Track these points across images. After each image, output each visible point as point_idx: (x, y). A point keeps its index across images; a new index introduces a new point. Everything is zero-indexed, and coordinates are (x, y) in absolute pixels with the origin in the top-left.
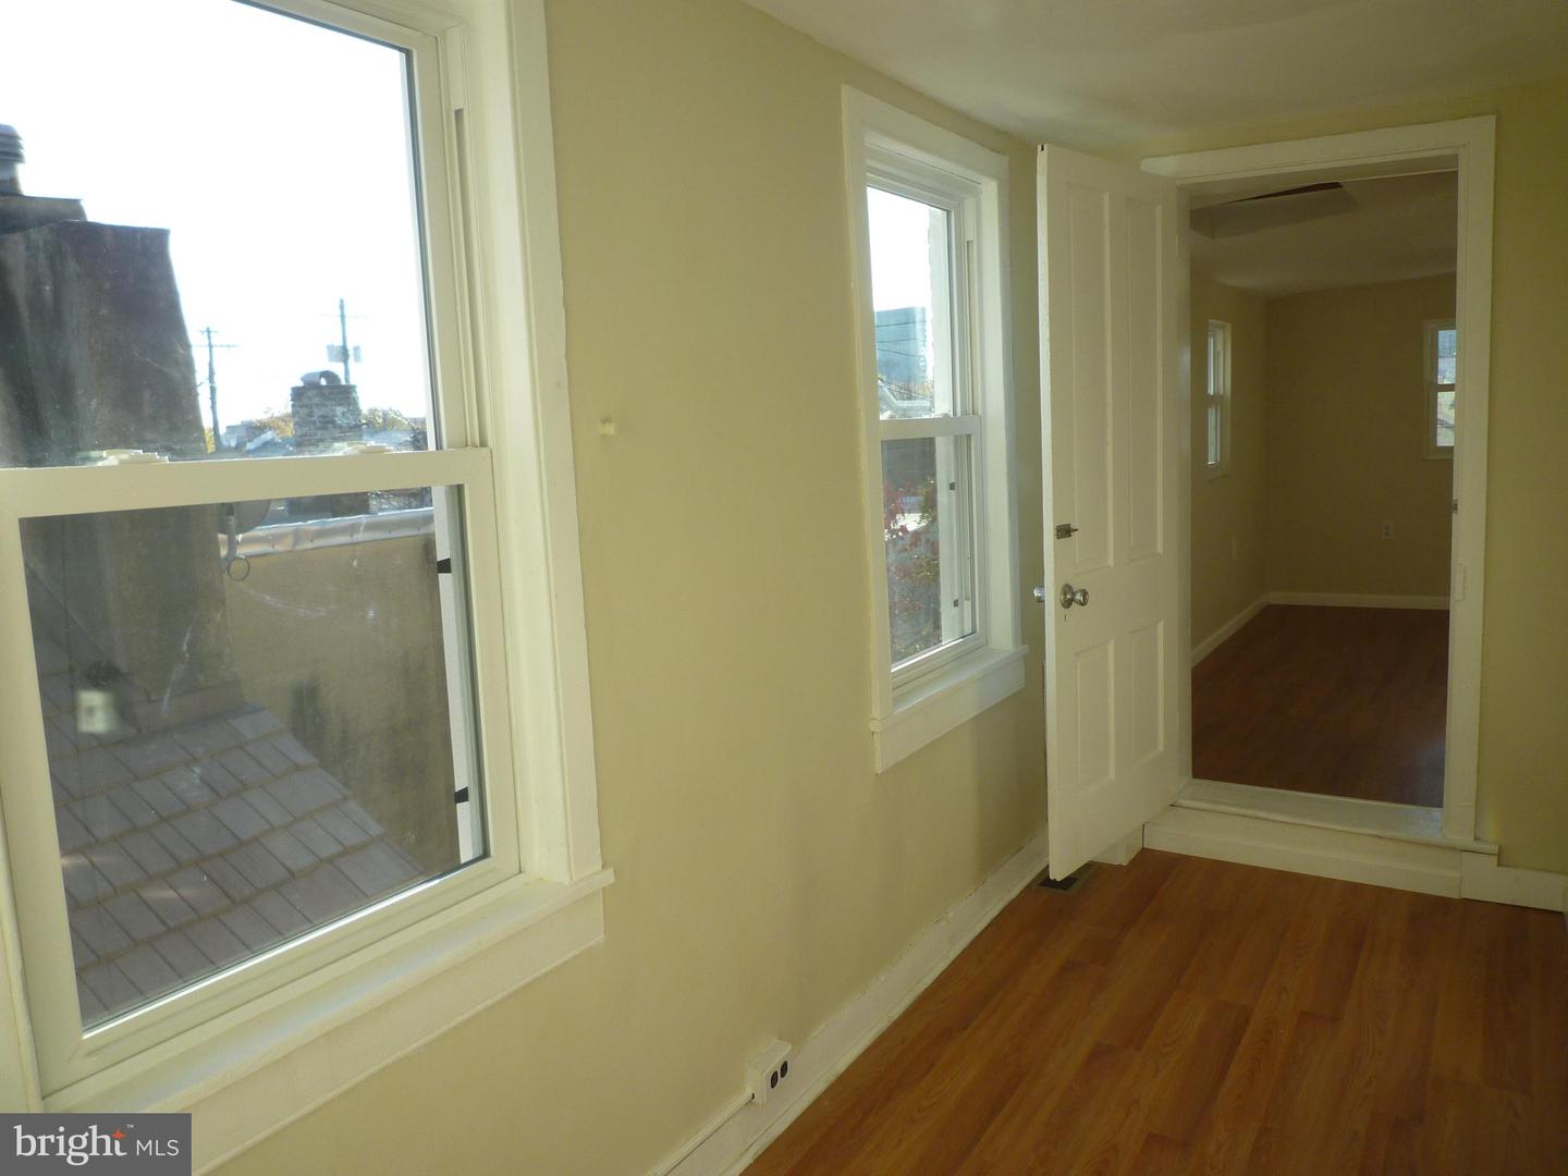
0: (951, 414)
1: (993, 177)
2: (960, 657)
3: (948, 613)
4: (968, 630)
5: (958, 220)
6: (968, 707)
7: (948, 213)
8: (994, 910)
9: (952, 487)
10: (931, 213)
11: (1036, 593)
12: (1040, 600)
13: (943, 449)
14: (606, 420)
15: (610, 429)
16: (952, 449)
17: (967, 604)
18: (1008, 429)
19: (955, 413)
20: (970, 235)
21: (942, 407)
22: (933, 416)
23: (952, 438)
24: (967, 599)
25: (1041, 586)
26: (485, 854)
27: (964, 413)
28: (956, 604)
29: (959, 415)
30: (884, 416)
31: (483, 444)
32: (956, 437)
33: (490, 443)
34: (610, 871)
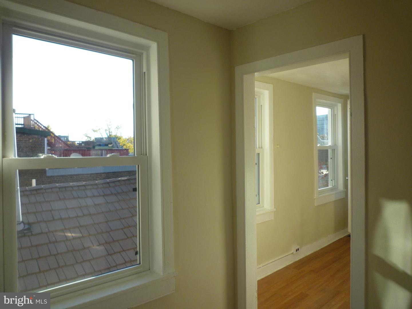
0: (331, 145)
1: (340, 103)
2: (332, 190)
3: (330, 182)
4: (334, 185)
5: (333, 110)
6: (333, 198)
7: (332, 109)
8: (337, 239)
9: (331, 158)
10: (329, 110)
11: (347, 178)
12: (348, 180)
13: (330, 152)
14: (278, 145)
15: (278, 146)
16: (331, 151)
17: (334, 181)
18: (342, 148)
19: (332, 145)
20: (336, 113)
21: (330, 144)
22: (328, 145)
23: (331, 150)
24: (334, 179)
25: (348, 177)
26: (259, 203)
27: (334, 145)
28: (331, 180)
29: (333, 145)
30: (319, 145)
31: (262, 148)
32: (332, 149)
33: (263, 147)
34: (275, 209)
